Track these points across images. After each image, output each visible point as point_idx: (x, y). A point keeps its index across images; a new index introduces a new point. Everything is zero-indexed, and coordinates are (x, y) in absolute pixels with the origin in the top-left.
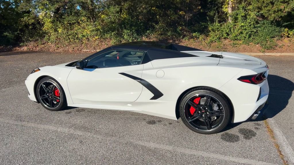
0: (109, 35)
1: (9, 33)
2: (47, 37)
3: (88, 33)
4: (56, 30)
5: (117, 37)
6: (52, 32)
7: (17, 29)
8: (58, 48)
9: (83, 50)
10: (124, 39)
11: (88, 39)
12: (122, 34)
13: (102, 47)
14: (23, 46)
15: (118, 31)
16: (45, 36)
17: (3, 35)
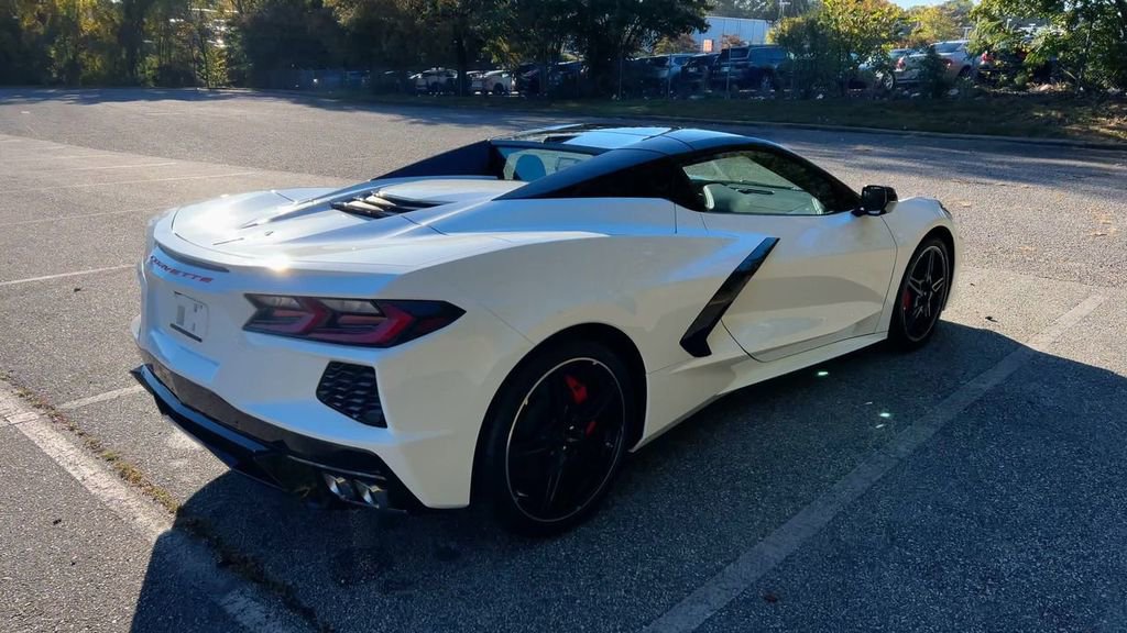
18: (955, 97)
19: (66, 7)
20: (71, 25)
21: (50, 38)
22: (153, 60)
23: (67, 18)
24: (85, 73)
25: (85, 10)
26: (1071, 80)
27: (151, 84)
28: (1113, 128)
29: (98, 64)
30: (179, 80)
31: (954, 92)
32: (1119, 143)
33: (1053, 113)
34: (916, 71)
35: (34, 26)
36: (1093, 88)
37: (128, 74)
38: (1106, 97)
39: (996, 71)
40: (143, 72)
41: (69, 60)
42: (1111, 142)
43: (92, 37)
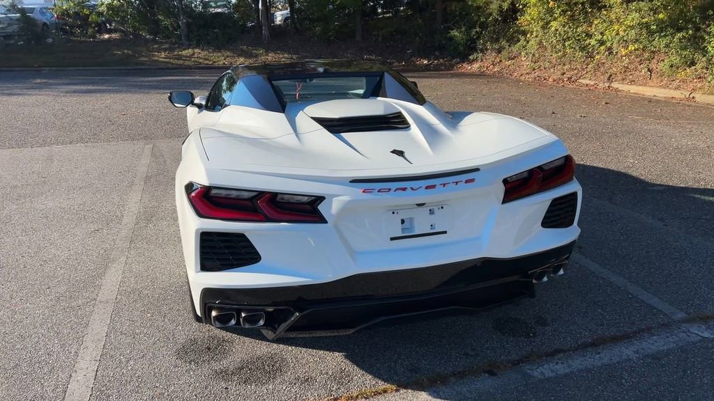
0: (664, 41)
1: (461, 32)
2: (522, 42)
3: (621, 33)
4: (546, 26)
5: (685, 48)
6: (536, 28)
7: (477, 21)
8: (534, 69)
9: (580, 80)
10: (705, 56)
11: (610, 49)
12: (704, 40)
13: (631, 77)
14: (475, 60)
15: (698, 29)
16: (519, 41)
17: (449, 35)
18: (52, 44)
26: (123, 31)
28: (163, 58)
31: (50, 40)
32: (174, 66)
33: (126, 51)
34: (15, 27)
36: (137, 36)
38: (147, 41)
39: (72, 27)
42: (170, 66)
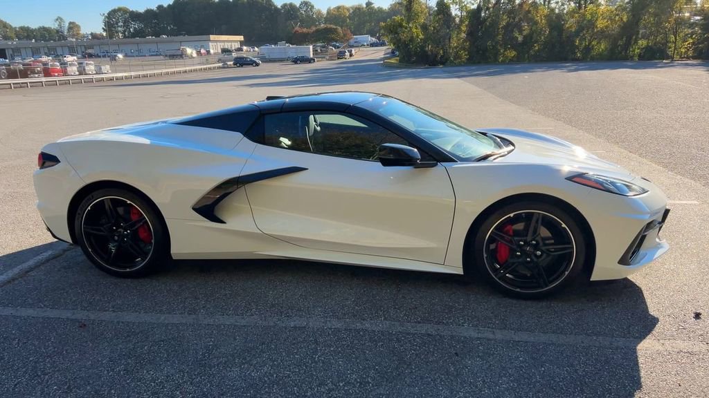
19: (591, 14)
20: (592, 24)
21: (577, 33)
22: (642, 43)
23: (589, 21)
24: (594, 53)
25: (602, 15)
27: (636, 58)
29: (602, 47)
30: (655, 56)
35: (571, 27)
37: (623, 53)
40: (634, 51)
41: (586, 45)
43: (602, 31)
